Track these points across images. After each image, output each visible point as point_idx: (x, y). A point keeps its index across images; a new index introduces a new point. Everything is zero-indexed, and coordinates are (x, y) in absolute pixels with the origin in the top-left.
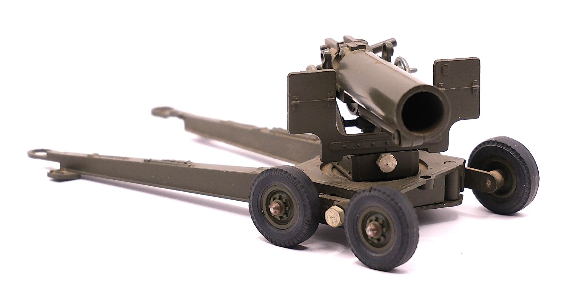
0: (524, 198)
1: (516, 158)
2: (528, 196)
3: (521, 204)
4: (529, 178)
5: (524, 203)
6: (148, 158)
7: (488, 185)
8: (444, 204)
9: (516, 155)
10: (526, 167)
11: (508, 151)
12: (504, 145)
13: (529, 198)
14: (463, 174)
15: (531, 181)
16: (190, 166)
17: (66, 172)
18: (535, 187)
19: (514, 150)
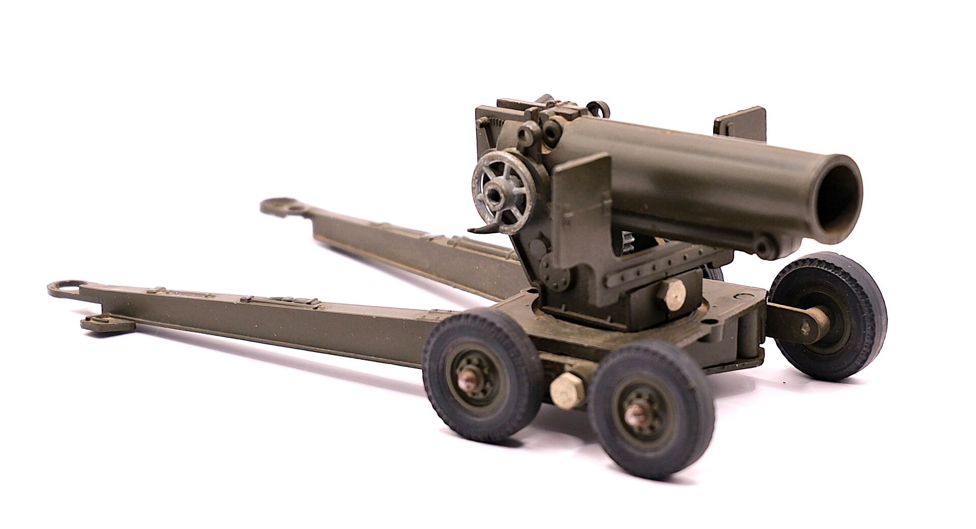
0: (864, 353)
1: (850, 287)
2: (871, 348)
3: (859, 363)
4: (872, 320)
5: (863, 360)
6: (247, 294)
7: (805, 331)
8: (737, 365)
9: (850, 282)
10: (867, 302)
11: (837, 274)
12: (829, 265)
13: (872, 352)
14: (764, 313)
15: (874, 325)
16: (317, 308)
17: (112, 321)
18: (881, 334)
19: (846, 274)
